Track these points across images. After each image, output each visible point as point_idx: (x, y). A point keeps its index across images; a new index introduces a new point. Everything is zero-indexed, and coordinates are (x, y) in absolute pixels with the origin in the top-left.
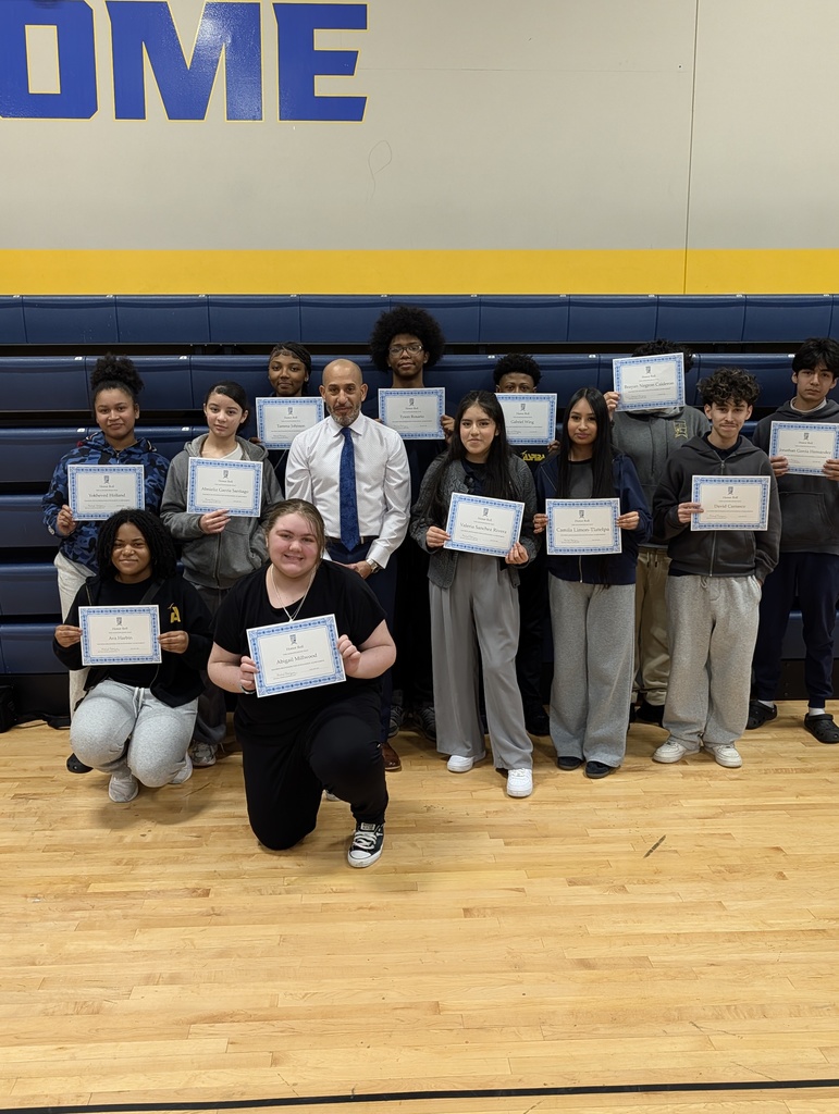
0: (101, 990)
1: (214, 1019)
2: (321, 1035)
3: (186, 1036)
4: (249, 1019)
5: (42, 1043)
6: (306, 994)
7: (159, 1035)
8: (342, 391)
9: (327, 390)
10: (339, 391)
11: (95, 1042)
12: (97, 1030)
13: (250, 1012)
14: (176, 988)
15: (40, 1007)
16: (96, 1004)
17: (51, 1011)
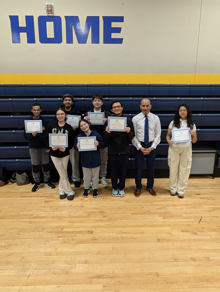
0: (68, 265)
1: (99, 277)
2: (128, 284)
3: (91, 283)
4: (108, 277)
5: (53, 284)
6: (122, 268)
7: (84, 282)
8: (146, 107)
9: (142, 106)
10: (145, 106)
11: (67, 284)
12: (68, 280)
13: (108, 275)
14: (87, 265)
15: (52, 271)
16: (67, 270)
17: (55, 272)
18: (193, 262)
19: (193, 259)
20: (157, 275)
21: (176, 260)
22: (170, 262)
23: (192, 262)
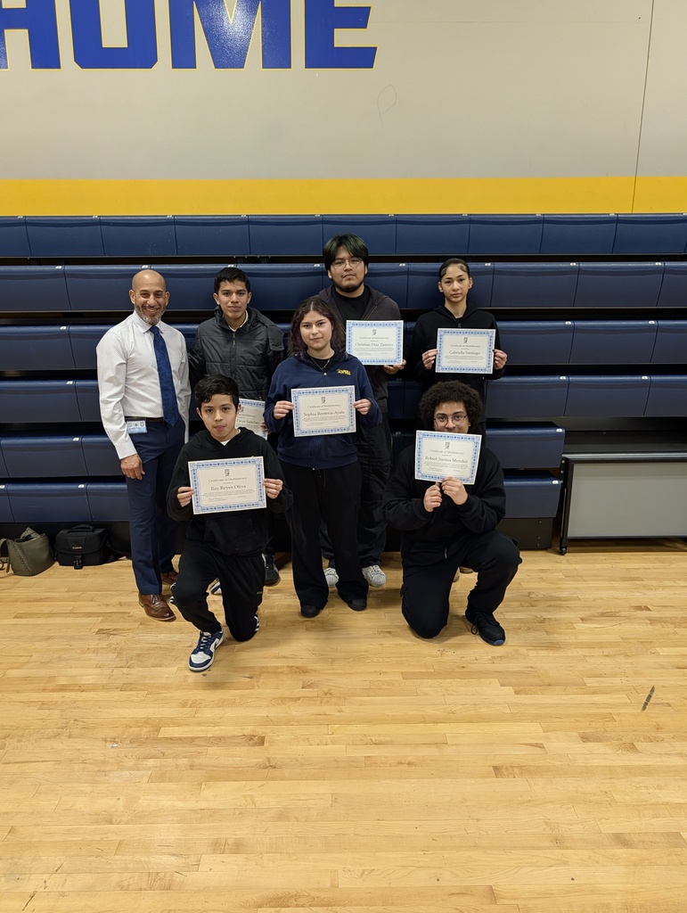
0: (173, 858)
1: (279, 901)
13: (313, 894)
17: (125, 884)
18: (621, 852)
19: (622, 840)
20: (492, 895)
21: (559, 842)
22: (538, 848)
23: (618, 851)
